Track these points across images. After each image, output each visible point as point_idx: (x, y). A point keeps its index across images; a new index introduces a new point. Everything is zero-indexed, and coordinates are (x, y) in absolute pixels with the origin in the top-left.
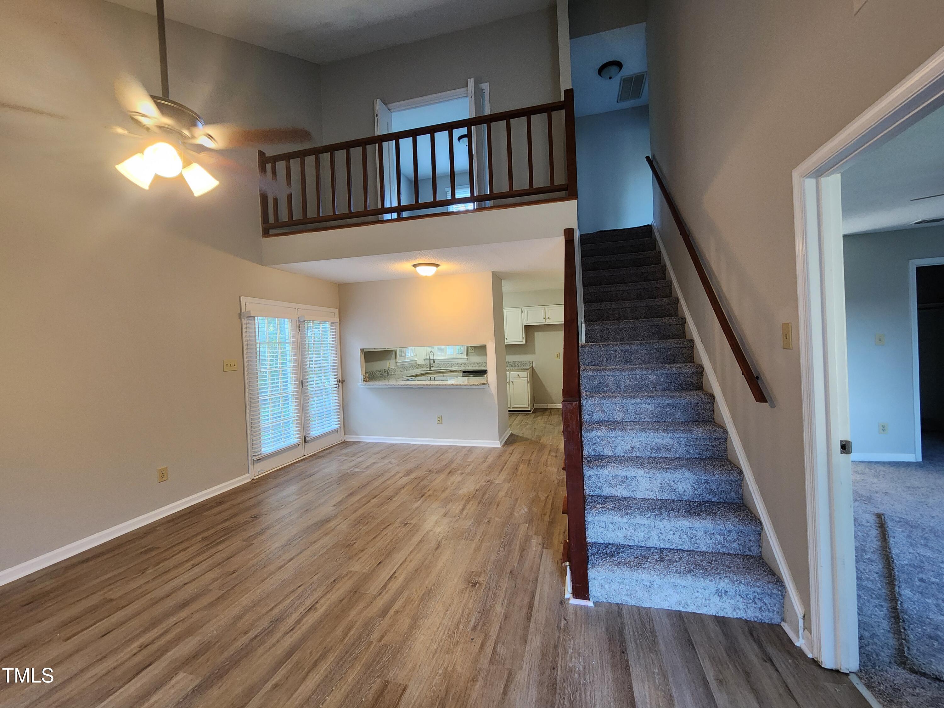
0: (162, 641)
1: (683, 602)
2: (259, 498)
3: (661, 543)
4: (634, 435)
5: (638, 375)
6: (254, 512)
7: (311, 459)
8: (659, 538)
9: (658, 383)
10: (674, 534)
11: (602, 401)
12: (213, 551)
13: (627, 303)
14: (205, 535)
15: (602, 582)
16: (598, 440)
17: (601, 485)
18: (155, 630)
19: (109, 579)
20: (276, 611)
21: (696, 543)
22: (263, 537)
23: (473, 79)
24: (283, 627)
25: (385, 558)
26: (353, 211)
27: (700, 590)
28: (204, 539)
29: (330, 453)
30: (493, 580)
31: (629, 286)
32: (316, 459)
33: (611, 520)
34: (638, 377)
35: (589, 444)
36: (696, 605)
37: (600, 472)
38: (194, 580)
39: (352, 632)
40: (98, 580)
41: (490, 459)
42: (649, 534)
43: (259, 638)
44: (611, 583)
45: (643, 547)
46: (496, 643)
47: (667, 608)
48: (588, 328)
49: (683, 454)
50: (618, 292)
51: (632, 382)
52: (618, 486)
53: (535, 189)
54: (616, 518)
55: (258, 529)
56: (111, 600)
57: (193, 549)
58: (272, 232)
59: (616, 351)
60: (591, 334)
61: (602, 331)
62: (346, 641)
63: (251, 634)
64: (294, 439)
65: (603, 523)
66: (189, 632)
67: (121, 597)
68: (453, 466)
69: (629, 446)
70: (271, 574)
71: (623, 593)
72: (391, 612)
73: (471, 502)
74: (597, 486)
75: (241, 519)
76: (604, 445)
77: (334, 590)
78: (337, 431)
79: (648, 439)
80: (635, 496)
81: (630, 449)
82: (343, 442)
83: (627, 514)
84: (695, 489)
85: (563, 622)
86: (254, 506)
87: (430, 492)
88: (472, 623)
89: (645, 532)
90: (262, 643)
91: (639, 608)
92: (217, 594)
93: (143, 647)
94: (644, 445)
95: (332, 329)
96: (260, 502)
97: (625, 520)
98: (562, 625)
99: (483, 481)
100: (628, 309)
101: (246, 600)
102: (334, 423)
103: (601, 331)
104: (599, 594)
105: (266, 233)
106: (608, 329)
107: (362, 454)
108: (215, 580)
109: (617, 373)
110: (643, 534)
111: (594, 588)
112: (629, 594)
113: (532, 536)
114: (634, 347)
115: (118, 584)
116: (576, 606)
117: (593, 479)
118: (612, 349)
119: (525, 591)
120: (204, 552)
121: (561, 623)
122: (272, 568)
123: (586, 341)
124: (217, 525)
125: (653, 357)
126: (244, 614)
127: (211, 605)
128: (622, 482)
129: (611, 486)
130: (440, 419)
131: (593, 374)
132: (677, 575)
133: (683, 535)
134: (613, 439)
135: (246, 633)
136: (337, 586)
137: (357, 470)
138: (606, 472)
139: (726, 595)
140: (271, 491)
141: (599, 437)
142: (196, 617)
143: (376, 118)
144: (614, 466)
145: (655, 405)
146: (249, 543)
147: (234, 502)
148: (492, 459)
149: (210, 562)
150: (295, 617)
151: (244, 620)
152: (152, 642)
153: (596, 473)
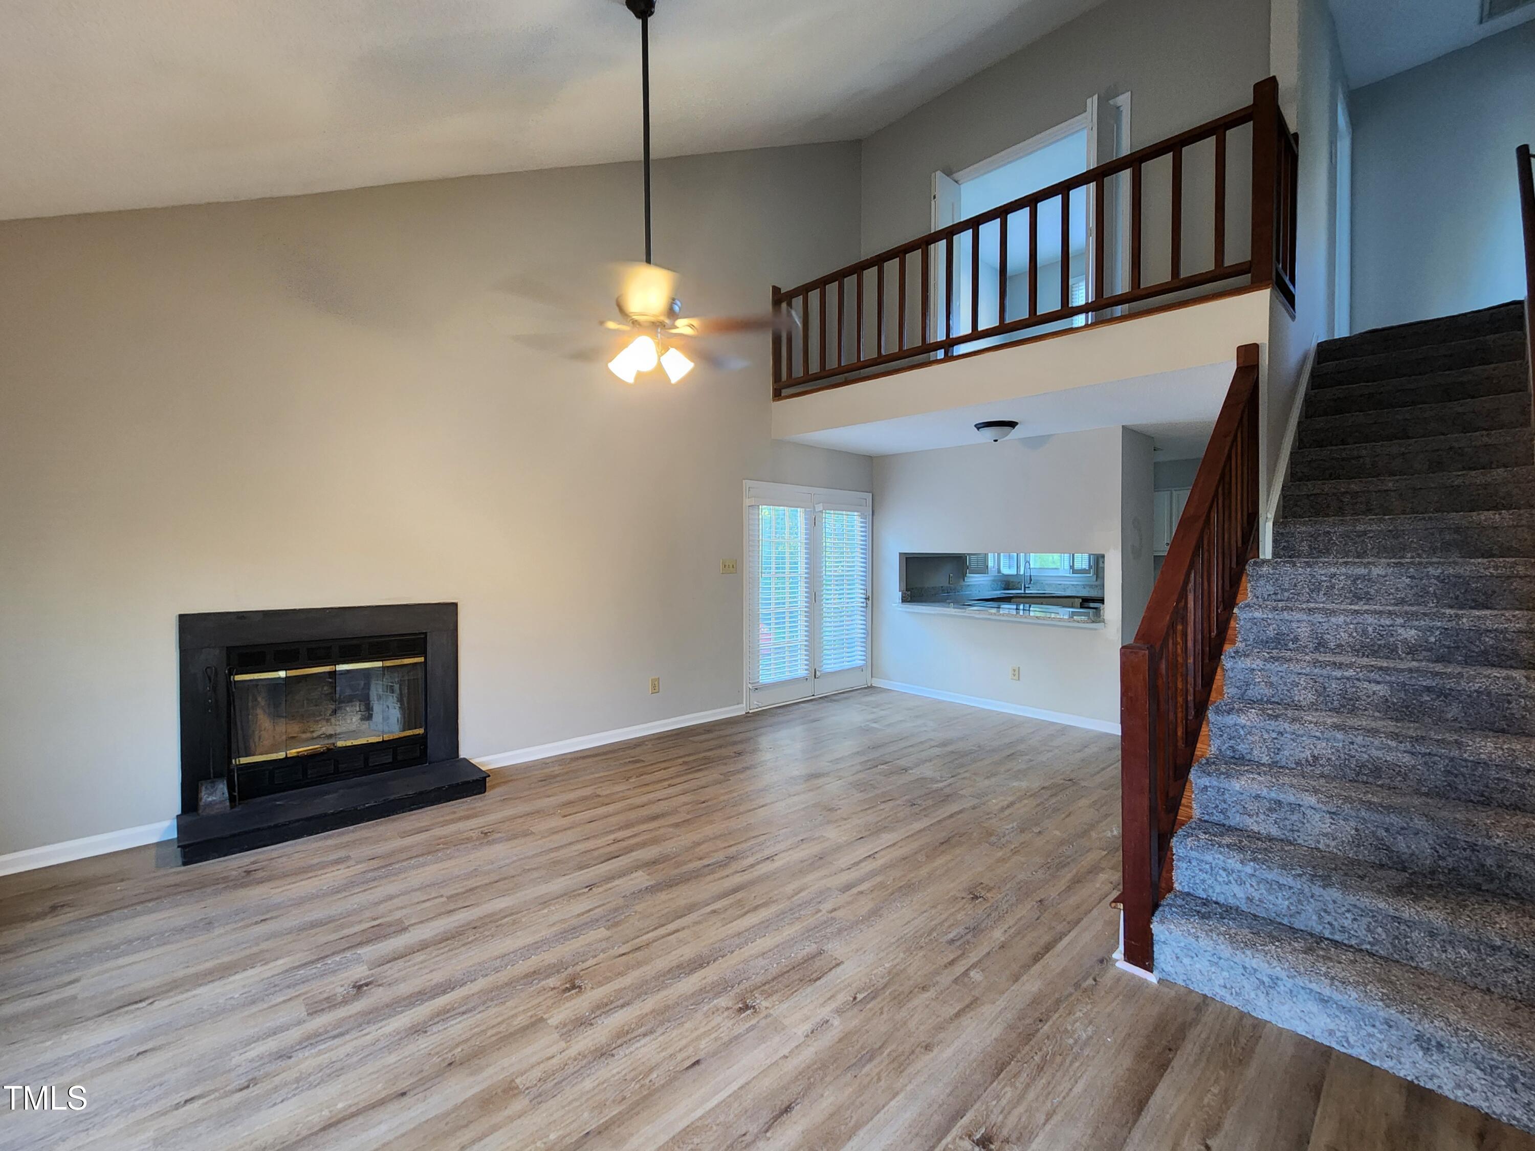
0: (633, 841)
1: (1338, 1034)
2: (748, 735)
3: (1324, 928)
4: (1318, 734)
5: (1371, 625)
6: (739, 748)
7: (821, 701)
8: (1320, 919)
9: (1421, 646)
10: (1355, 919)
11: (1268, 666)
12: (691, 776)
13: (1390, 481)
14: (686, 759)
15: (1178, 951)
16: (1242, 733)
17: (1225, 806)
18: (628, 831)
19: (601, 777)
20: (734, 849)
21: (1407, 950)
22: (742, 776)
23: (1096, 97)
24: (735, 866)
25: (870, 835)
26: (883, 353)
27: (1377, 1024)
28: (685, 763)
29: (846, 698)
30: (1007, 901)
31: (1409, 445)
32: (828, 702)
33: (1221, 864)
34: (1370, 629)
35: (1221, 736)
36: (1368, 1048)
37: (1224, 783)
38: (666, 799)
39: (802, 894)
40: (592, 776)
41: (1093, 749)
42: (1300, 907)
43: (710, 867)
44: (1196, 959)
45: (1284, 925)
46: (974, 966)
47: (1304, 1034)
48: (1281, 531)
49: (1436, 787)
50: (1376, 459)
51: (1354, 637)
52: (1262, 817)
53: (1183, 279)
54: (1230, 861)
55: (739, 766)
56: (599, 796)
57: (672, 771)
58: (785, 392)
59: (1334, 575)
60: (1286, 541)
61: (1314, 537)
62: (793, 899)
63: (706, 862)
64: (801, 671)
65: (1208, 866)
66: (655, 841)
67: (606, 796)
68: (1022, 747)
69: (1308, 753)
70: (739, 814)
71: (1217, 983)
72: (855, 891)
73: (1026, 801)
74: (1217, 806)
75: (723, 752)
76: (1253, 743)
77: (798, 849)
78: (861, 668)
79: (1351, 747)
80: (1295, 840)
81: (1310, 759)
82: (868, 687)
83: (1254, 860)
84: (1439, 856)
85: (1090, 981)
86: (741, 742)
87: (967, 775)
88: (951, 936)
89: (1291, 901)
90: (712, 872)
91: (1243, 1015)
92: (683, 816)
93: (616, 841)
94: (1342, 755)
95: (862, 522)
96: (749, 739)
97: (1249, 869)
98: (1085, 985)
99: (1062, 777)
100: (1392, 494)
101: (709, 830)
102: (858, 659)
103: (1312, 536)
104: (1172, 970)
105: (778, 395)
106: (1329, 532)
107: (890, 706)
108: (686, 804)
109: (1319, 617)
110: (1287, 903)
111: (1163, 954)
112: (1228, 986)
113: (1104, 869)
114: (1376, 571)
115: (606, 783)
116: (1125, 973)
117: (1211, 792)
118: (1323, 572)
119: (1051, 928)
120: (682, 775)
121: (1085, 981)
122: (742, 809)
123: (1275, 554)
124: (700, 753)
125: (1428, 592)
126: (703, 842)
127: (677, 825)
128: (1270, 810)
129: (1246, 812)
130: (1017, 673)
131: (1265, 616)
132: (1328, 981)
133: (1376, 928)
134: (1274, 735)
135: (701, 859)
136: (804, 846)
137: (875, 725)
138: (1236, 785)
139: (1438, 1049)
140: (763, 730)
141: (1243, 727)
142: (662, 831)
143: (933, 202)
144: (1253, 779)
145: (1392, 687)
146: (727, 776)
147: (721, 733)
148: (1096, 749)
149: (686, 786)
150: (751, 860)
151: (702, 847)
152: (623, 840)
153: (1215, 783)
